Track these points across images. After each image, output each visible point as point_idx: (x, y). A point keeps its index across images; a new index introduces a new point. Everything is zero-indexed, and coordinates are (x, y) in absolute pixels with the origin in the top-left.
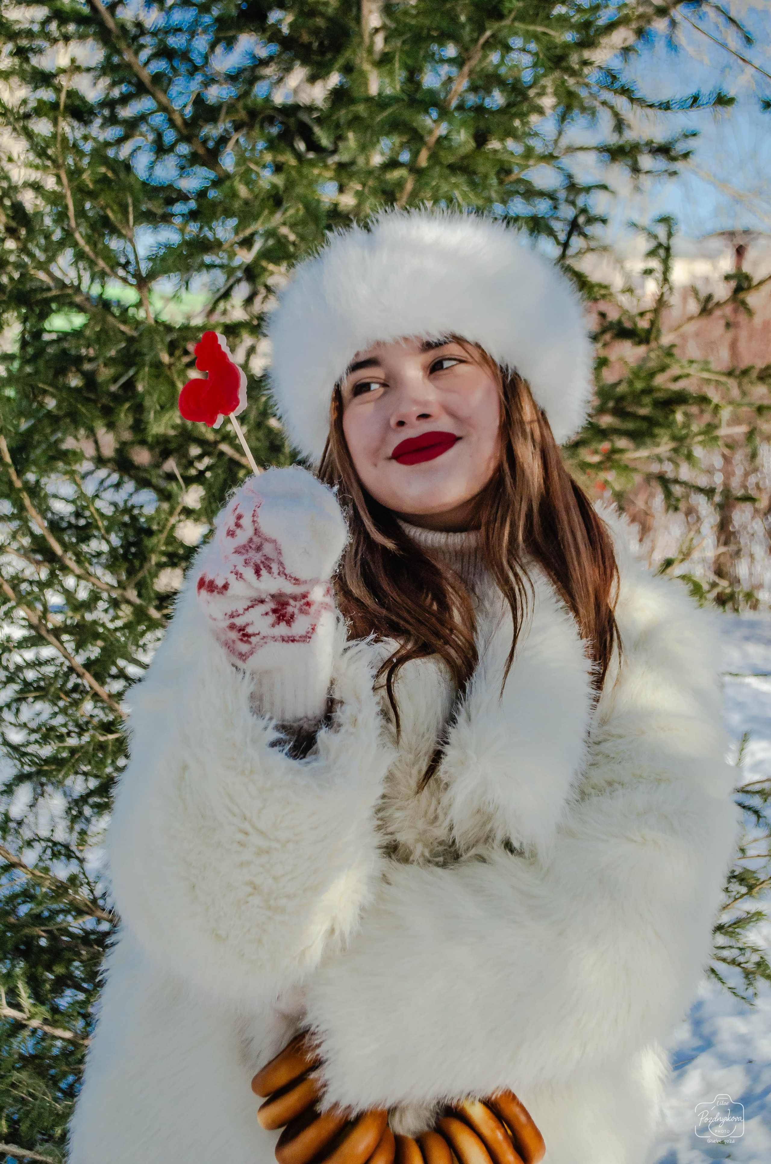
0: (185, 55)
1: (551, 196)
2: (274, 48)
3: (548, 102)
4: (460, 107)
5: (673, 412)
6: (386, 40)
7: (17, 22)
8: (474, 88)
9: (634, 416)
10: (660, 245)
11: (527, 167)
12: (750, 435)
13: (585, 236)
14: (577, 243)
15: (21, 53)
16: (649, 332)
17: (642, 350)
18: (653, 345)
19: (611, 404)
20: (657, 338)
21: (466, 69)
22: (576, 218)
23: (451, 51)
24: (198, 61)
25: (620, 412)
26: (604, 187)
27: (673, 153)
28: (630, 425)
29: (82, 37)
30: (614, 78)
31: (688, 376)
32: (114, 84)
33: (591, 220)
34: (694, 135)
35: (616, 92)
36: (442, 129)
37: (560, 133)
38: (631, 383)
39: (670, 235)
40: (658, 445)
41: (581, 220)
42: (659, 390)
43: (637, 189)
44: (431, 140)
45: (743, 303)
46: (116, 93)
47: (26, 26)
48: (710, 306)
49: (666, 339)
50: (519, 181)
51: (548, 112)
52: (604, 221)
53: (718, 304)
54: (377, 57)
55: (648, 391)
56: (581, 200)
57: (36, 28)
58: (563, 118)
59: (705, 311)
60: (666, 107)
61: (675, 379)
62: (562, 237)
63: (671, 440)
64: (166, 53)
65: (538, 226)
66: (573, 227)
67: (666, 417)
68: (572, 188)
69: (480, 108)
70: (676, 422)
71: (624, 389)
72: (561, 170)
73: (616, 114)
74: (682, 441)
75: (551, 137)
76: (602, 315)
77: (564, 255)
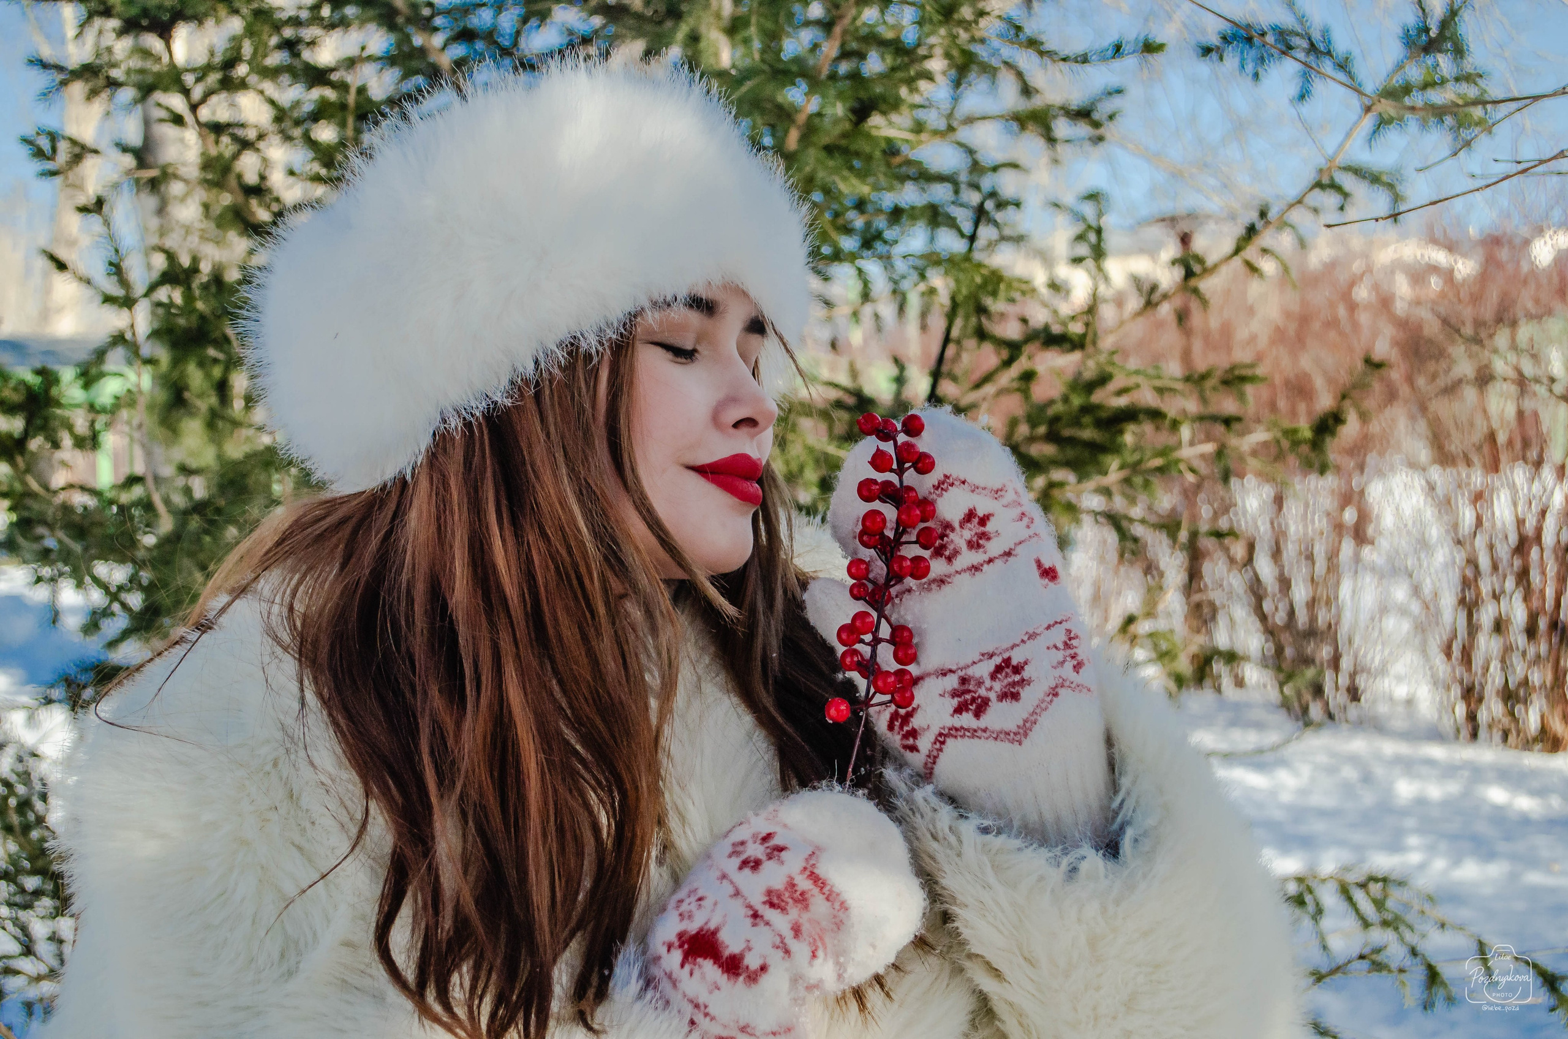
0: (490, 36)
1: (950, 179)
2: (597, 21)
3: (936, 65)
4: (833, 77)
5: (1121, 432)
6: (737, 2)
7: (281, 9)
8: (845, 54)
9: (1072, 441)
10: (1090, 227)
11: (920, 142)
12: (1220, 454)
13: (996, 224)
14: (986, 233)
15: (291, 46)
16: (1084, 336)
17: (1076, 356)
18: (1090, 349)
19: (1042, 430)
20: (1094, 343)
21: (838, 30)
22: (981, 205)
23: (815, 10)
24: (506, 43)
25: (1052, 437)
26: (1014, 166)
27: (1096, 116)
28: (1070, 453)
29: (363, 22)
30: (1018, 29)
31: (1138, 386)
32: (406, 76)
34: (1119, 91)
35: (1020, 45)
36: (813, 105)
37: (956, 99)
38: (1066, 399)
40: (1106, 474)
41: (989, 205)
42: (1099, 407)
43: (1056, 161)
44: (801, 118)
45: (1196, 291)
46: (409, 86)
47: (292, 13)
48: (1156, 297)
49: (1107, 343)
50: (909, 162)
51: (939, 78)
52: (1017, 204)
53: (1165, 297)
54: (725, 23)
55: (1087, 409)
56: (987, 183)
57: (304, 15)
58: (957, 84)
59: (1150, 304)
60: (1084, 59)
61: (1120, 392)
62: (967, 227)
63: (1122, 467)
64: (466, 35)
65: (935, 216)
66: (980, 215)
67: (1113, 441)
68: (976, 167)
69: (855, 76)
70: (1125, 445)
71: (1059, 408)
72: (961, 145)
73: (1020, 75)
74: (1135, 467)
75: (946, 106)
76: (1024, 321)
77: (970, 250)
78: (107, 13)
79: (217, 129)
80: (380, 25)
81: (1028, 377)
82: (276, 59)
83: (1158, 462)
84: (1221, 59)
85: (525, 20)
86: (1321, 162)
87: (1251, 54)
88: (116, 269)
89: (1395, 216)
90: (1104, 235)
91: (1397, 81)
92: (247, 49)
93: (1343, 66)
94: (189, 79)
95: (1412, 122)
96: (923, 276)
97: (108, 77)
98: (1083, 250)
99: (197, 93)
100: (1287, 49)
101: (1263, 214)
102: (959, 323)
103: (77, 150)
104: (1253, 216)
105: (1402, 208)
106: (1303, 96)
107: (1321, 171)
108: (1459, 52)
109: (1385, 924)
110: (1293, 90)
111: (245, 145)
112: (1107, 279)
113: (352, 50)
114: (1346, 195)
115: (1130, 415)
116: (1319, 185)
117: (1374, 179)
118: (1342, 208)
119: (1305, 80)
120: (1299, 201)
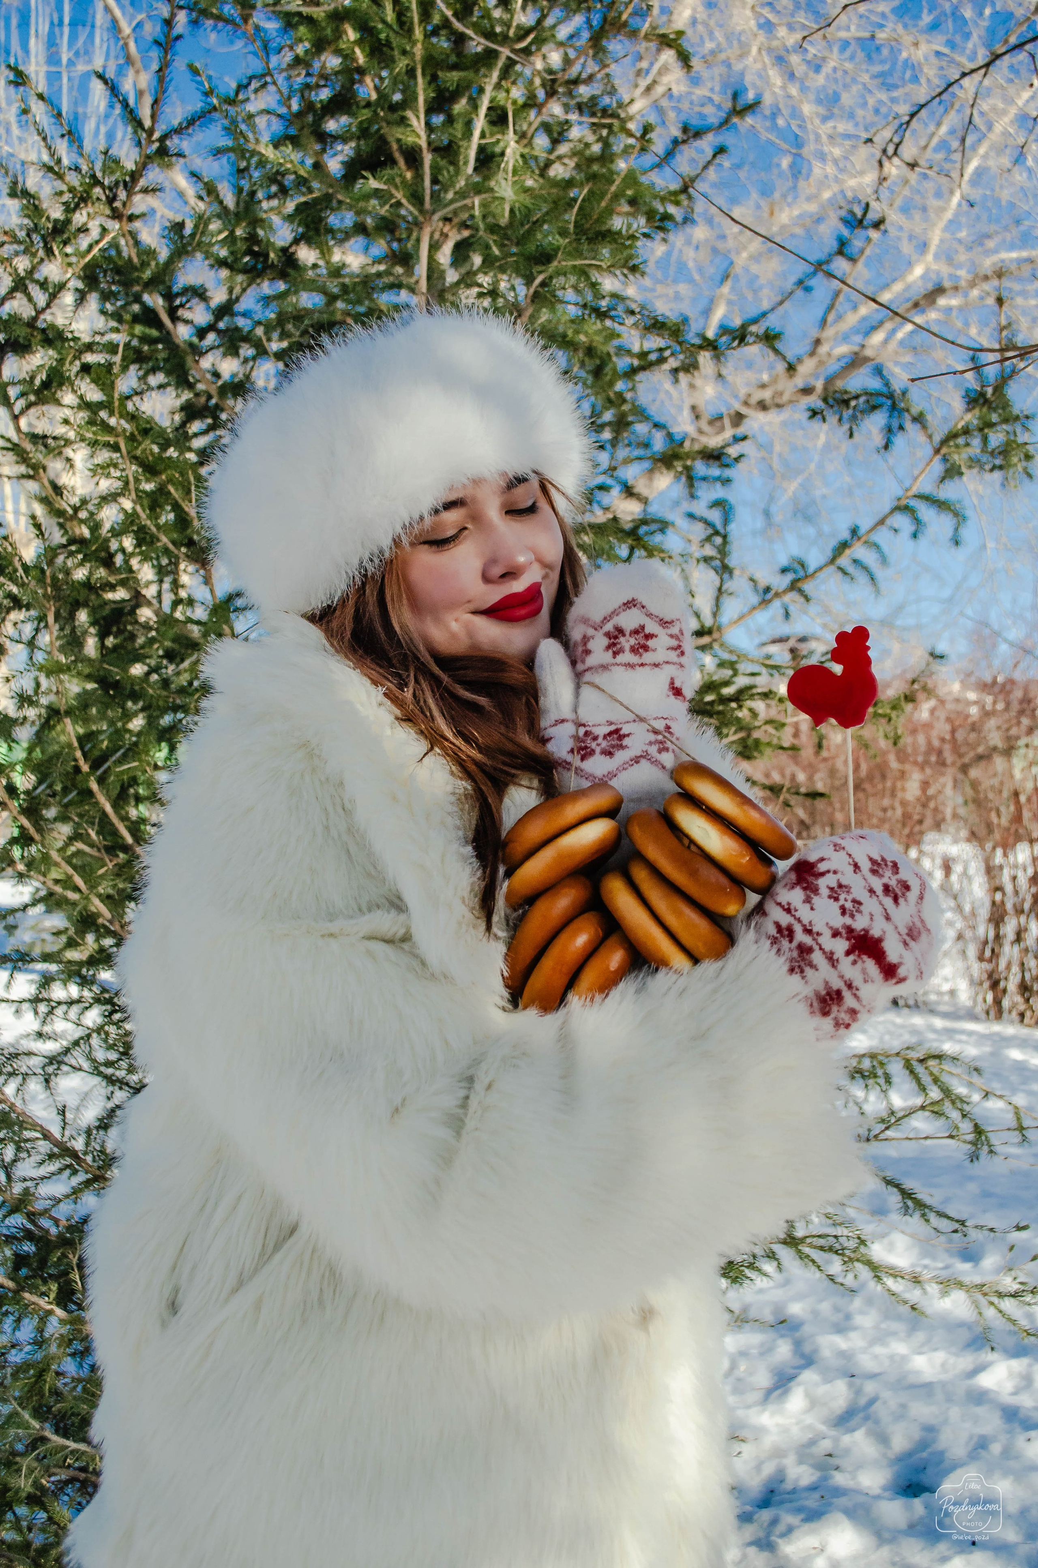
10: (716, 532)
20: (720, 638)
27: (724, 459)
34: (744, 439)
39: (725, 522)
49: (728, 637)
84: (824, 420)
86: (900, 493)
87: (847, 414)
90: (728, 540)
91: (959, 426)
93: (919, 419)
98: (711, 551)
100: (876, 407)
101: (854, 532)
104: (845, 535)
105: (962, 533)
106: (886, 447)
107: (899, 498)
110: (878, 439)
114: (917, 521)
116: (897, 509)
117: (942, 505)
119: (889, 430)
120: (882, 522)
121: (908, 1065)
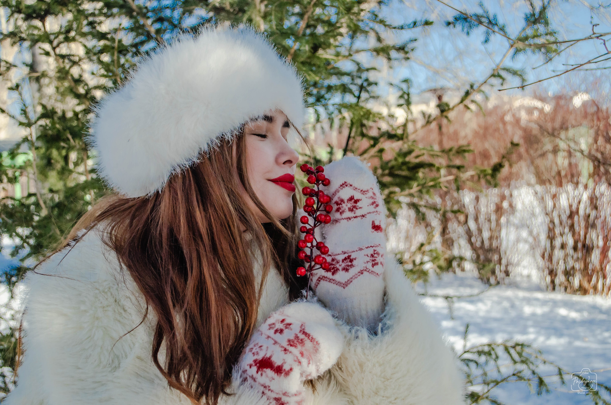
0: (169, 20)
1: (350, 74)
2: (211, 14)
3: (344, 30)
4: (304, 35)
5: (417, 172)
6: (266, 6)
7: (87, 10)
8: (308, 26)
9: (398, 176)
10: (405, 93)
11: (339, 60)
12: (456, 180)
13: (367, 91)
14: (364, 95)
15: (91, 24)
16: (403, 135)
17: (400, 143)
18: (405, 140)
19: (387, 172)
20: (407, 137)
21: (306, 17)
22: (362, 84)
23: (297, 9)
24: (176, 23)
25: (391, 174)
26: (375, 69)
27: (406, 49)
28: (398, 180)
29: (120, 14)
30: (376, 16)
31: (423, 154)
32: (137, 36)
33: (370, 84)
34: (416, 40)
35: (377, 22)
36: (297, 46)
37: (352, 43)
38: (396, 159)
39: (408, 88)
40: (412, 188)
41: (365, 84)
42: (409, 163)
43: (391, 67)
44: (292, 51)
45: (446, 117)
46: (138, 40)
47: (92, 11)
48: (430, 120)
49: (412, 137)
50: (334, 68)
51: (345, 35)
52: (376, 84)
53: (434, 119)
54: (262, 14)
55: (404, 163)
56: (364, 75)
57: (97, 12)
58: (352, 37)
59: (428, 122)
60: (402, 28)
61: (417, 157)
62: (357, 93)
63: (418, 185)
64: (160, 20)
65: (345, 89)
66: (362, 88)
67: (414, 175)
68: (360, 70)
69: (313, 35)
70: (419, 177)
71: (393, 163)
72: (354, 61)
73: (377, 33)
74: (423, 185)
75: (348, 46)
76: (379, 129)
77: (358, 102)
78: (19, 11)
79: (63, 57)
80: (126, 16)
81: (381, 151)
82: (86, 29)
83: (431, 183)
84: (454, 26)
85: (184, 14)
86: (494, 66)
87: (466, 25)
88: (24, 112)
89: (523, 87)
90: (410, 96)
91: (523, 35)
92: (75, 26)
93: (502, 29)
94: (52, 37)
95: (529, 51)
96: (340, 112)
97: (20, 37)
98: (402, 101)
99: (55, 43)
100: (481, 23)
101: (472, 87)
102: (354, 130)
103: (8, 65)
104: (468, 87)
105: (525, 84)
106: (486, 41)
107: (494, 70)
108: (547, 23)
109: (523, 362)
110: (483, 38)
111: (74, 63)
112: (411, 113)
113: (116, 26)
114: (504, 79)
115: (421, 165)
116: (493, 76)
117: (514, 73)
118: (502, 84)
119: (488, 34)
120: (485, 82)
121: (506, 349)
